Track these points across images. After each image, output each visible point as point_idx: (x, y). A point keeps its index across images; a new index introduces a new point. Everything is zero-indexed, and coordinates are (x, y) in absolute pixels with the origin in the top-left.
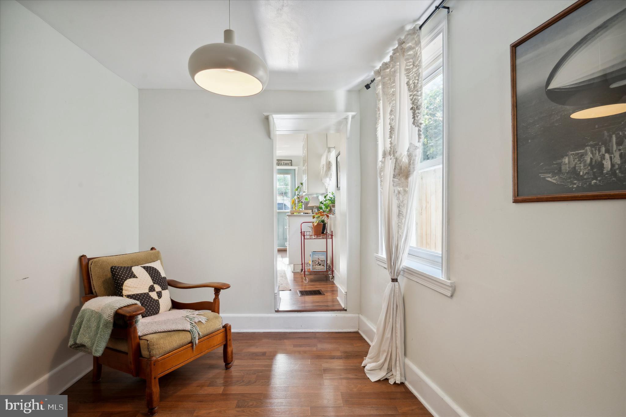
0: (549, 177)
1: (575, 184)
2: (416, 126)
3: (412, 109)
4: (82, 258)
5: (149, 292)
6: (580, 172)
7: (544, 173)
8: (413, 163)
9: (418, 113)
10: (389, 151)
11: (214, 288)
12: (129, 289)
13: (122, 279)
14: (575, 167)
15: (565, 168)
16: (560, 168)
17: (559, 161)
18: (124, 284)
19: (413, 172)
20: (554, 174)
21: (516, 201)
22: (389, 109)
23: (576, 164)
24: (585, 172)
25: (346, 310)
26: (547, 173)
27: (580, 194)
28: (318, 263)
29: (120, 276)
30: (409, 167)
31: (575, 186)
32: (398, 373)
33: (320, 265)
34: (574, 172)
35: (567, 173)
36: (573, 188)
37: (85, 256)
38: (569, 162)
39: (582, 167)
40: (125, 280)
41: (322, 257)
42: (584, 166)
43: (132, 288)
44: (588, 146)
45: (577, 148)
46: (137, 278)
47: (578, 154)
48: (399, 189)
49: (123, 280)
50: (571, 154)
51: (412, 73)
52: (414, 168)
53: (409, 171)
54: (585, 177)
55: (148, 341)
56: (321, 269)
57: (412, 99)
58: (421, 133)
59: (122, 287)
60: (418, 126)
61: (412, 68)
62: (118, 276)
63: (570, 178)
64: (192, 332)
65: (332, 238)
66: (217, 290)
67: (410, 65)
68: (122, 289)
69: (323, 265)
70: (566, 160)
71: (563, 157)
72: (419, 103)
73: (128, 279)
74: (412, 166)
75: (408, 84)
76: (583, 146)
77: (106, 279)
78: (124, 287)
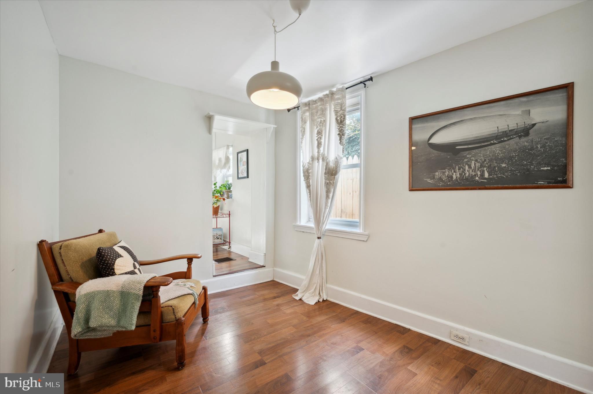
0: (428, 180)
1: (441, 184)
2: (341, 145)
3: (339, 134)
4: (41, 244)
5: (134, 269)
6: (443, 179)
7: (425, 178)
8: (339, 167)
9: (343, 138)
10: (317, 158)
11: (186, 259)
12: (121, 268)
13: (112, 259)
14: (441, 177)
15: (436, 177)
16: (434, 177)
17: (433, 174)
18: (115, 264)
19: (339, 172)
20: (431, 179)
21: (410, 190)
22: (316, 131)
23: (441, 175)
24: (445, 179)
25: (265, 266)
26: (428, 178)
27: (443, 188)
28: (217, 237)
29: (110, 256)
30: (337, 169)
31: (441, 185)
32: (324, 294)
33: (218, 239)
34: (440, 179)
35: (437, 179)
36: (440, 185)
37: (45, 241)
38: (438, 175)
39: (444, 177)
40: (115, 260)
41: (220, 232)
42: (445, 177)
43: (123, 266)
44: (446, 169)
45: (442, 169)
46: (123, 257)
47: (443, 171)
48: (327, 182)
49: (114, 260)
50: (439, 172)
51: (339, 113)
52: (339, 170)
53: (337, 171)
54: (445, 181)
55: (171, 306)
56: (219, 242)
57: (339, 129)
58: (344, 149)
59: (113, 267)
60: (343, 145)
61: (340, 111)
62: (109, 257)
63: (439, 181)
64: (193, 294)
65: (229, 217)
66: (190, 260)
67: (339, 109)
68: (114, 269)
69: (221, 239)
70: (437, 174)
71: (435, 172)
72: (344, 133)
73: (118, 258)
74: (338, 168)
75: (336, 119)
76: (445, 169)
77: (83, 263)
78: (116, 267)
